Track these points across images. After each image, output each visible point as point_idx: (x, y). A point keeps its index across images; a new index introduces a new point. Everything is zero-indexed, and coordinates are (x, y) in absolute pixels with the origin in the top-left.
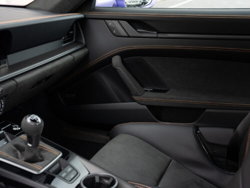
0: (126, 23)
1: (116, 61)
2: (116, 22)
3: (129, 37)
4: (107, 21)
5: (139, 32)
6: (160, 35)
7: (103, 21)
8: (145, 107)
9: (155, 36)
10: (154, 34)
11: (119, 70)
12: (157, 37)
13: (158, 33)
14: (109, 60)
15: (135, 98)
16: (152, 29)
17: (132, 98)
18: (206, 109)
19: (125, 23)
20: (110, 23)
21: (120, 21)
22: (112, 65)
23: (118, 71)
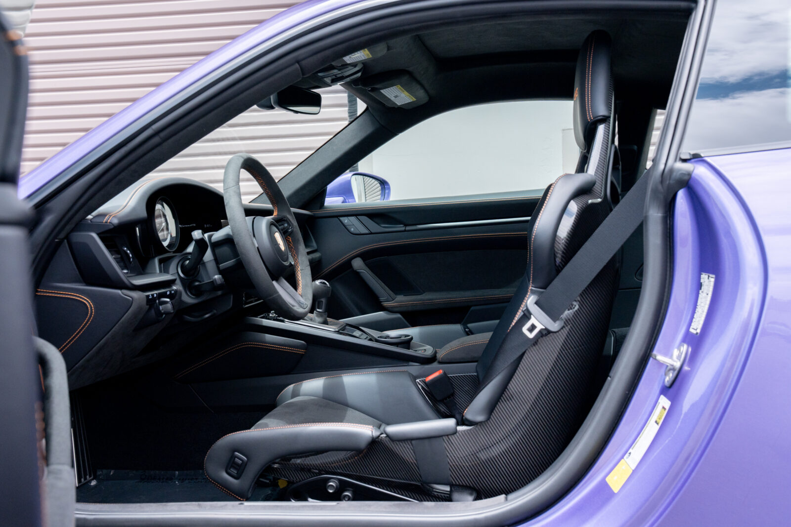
0: (366, 217)
1: (358, 264)
2: (353, 219)
3: (371, 233)
4: (342, 219)
5: (383, 227)
6: (408, 228)
7: (336, 219)
8: (399, 316)
9: (403, 229)
10: (401, 228)
11: (362, 272)
12: (405, 231)
13: (406, 225)
14: (348, 264)
15: (385, 304)
16: (397, 222)
17: (382, 305)
18: (471, 307)
19: (364, 219)
20: (345, 220)
21: (358, 217)
22: (353, 269)
23: (361, 274)
